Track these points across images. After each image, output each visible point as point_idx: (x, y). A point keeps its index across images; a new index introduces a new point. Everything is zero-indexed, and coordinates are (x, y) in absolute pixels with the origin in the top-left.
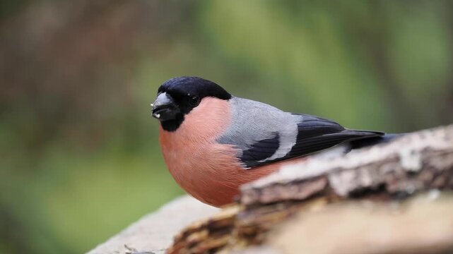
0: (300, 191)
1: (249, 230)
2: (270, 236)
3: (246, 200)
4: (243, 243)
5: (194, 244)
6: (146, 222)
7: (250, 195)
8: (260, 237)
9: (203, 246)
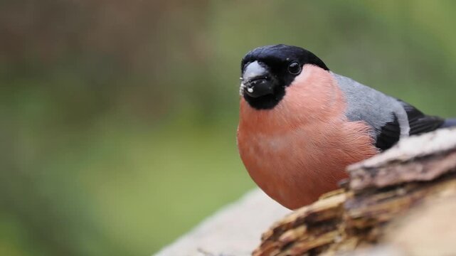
0: (424, 171)
1: (359, 224)
2: (388, 230)
3: (356, 184)
4: (354, 240)
5: (288, 244)
6: (226, 217)
7: (361, 177)
8: (375, 232)
9: (300, 245)
